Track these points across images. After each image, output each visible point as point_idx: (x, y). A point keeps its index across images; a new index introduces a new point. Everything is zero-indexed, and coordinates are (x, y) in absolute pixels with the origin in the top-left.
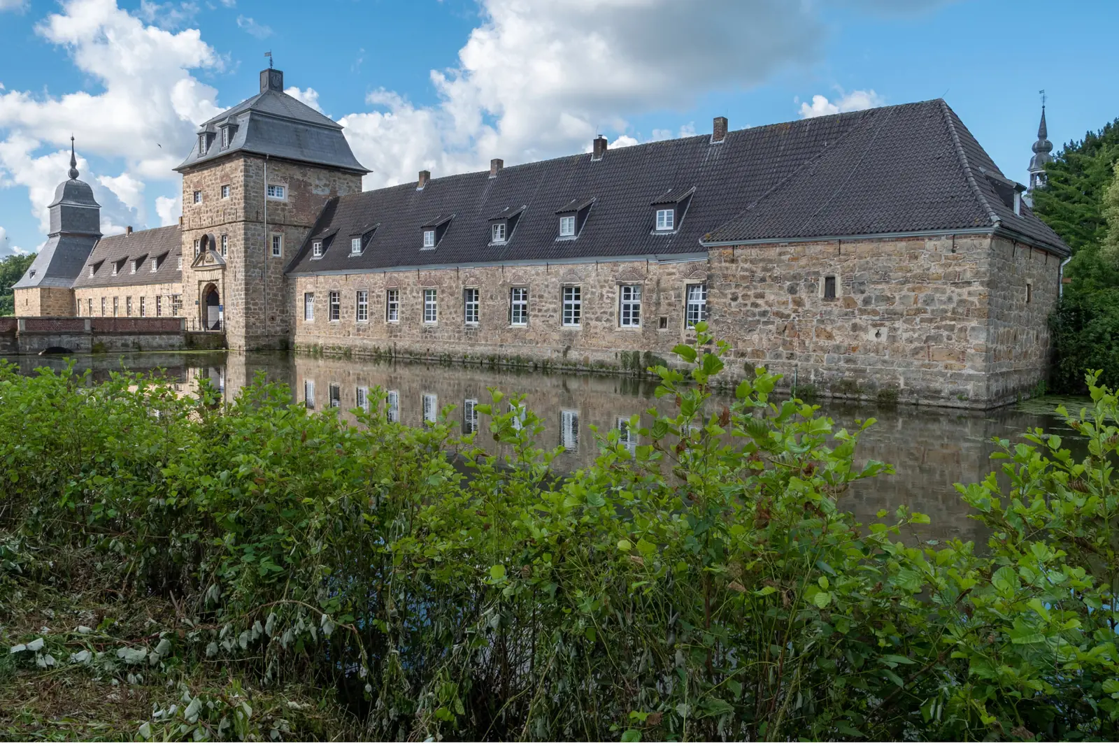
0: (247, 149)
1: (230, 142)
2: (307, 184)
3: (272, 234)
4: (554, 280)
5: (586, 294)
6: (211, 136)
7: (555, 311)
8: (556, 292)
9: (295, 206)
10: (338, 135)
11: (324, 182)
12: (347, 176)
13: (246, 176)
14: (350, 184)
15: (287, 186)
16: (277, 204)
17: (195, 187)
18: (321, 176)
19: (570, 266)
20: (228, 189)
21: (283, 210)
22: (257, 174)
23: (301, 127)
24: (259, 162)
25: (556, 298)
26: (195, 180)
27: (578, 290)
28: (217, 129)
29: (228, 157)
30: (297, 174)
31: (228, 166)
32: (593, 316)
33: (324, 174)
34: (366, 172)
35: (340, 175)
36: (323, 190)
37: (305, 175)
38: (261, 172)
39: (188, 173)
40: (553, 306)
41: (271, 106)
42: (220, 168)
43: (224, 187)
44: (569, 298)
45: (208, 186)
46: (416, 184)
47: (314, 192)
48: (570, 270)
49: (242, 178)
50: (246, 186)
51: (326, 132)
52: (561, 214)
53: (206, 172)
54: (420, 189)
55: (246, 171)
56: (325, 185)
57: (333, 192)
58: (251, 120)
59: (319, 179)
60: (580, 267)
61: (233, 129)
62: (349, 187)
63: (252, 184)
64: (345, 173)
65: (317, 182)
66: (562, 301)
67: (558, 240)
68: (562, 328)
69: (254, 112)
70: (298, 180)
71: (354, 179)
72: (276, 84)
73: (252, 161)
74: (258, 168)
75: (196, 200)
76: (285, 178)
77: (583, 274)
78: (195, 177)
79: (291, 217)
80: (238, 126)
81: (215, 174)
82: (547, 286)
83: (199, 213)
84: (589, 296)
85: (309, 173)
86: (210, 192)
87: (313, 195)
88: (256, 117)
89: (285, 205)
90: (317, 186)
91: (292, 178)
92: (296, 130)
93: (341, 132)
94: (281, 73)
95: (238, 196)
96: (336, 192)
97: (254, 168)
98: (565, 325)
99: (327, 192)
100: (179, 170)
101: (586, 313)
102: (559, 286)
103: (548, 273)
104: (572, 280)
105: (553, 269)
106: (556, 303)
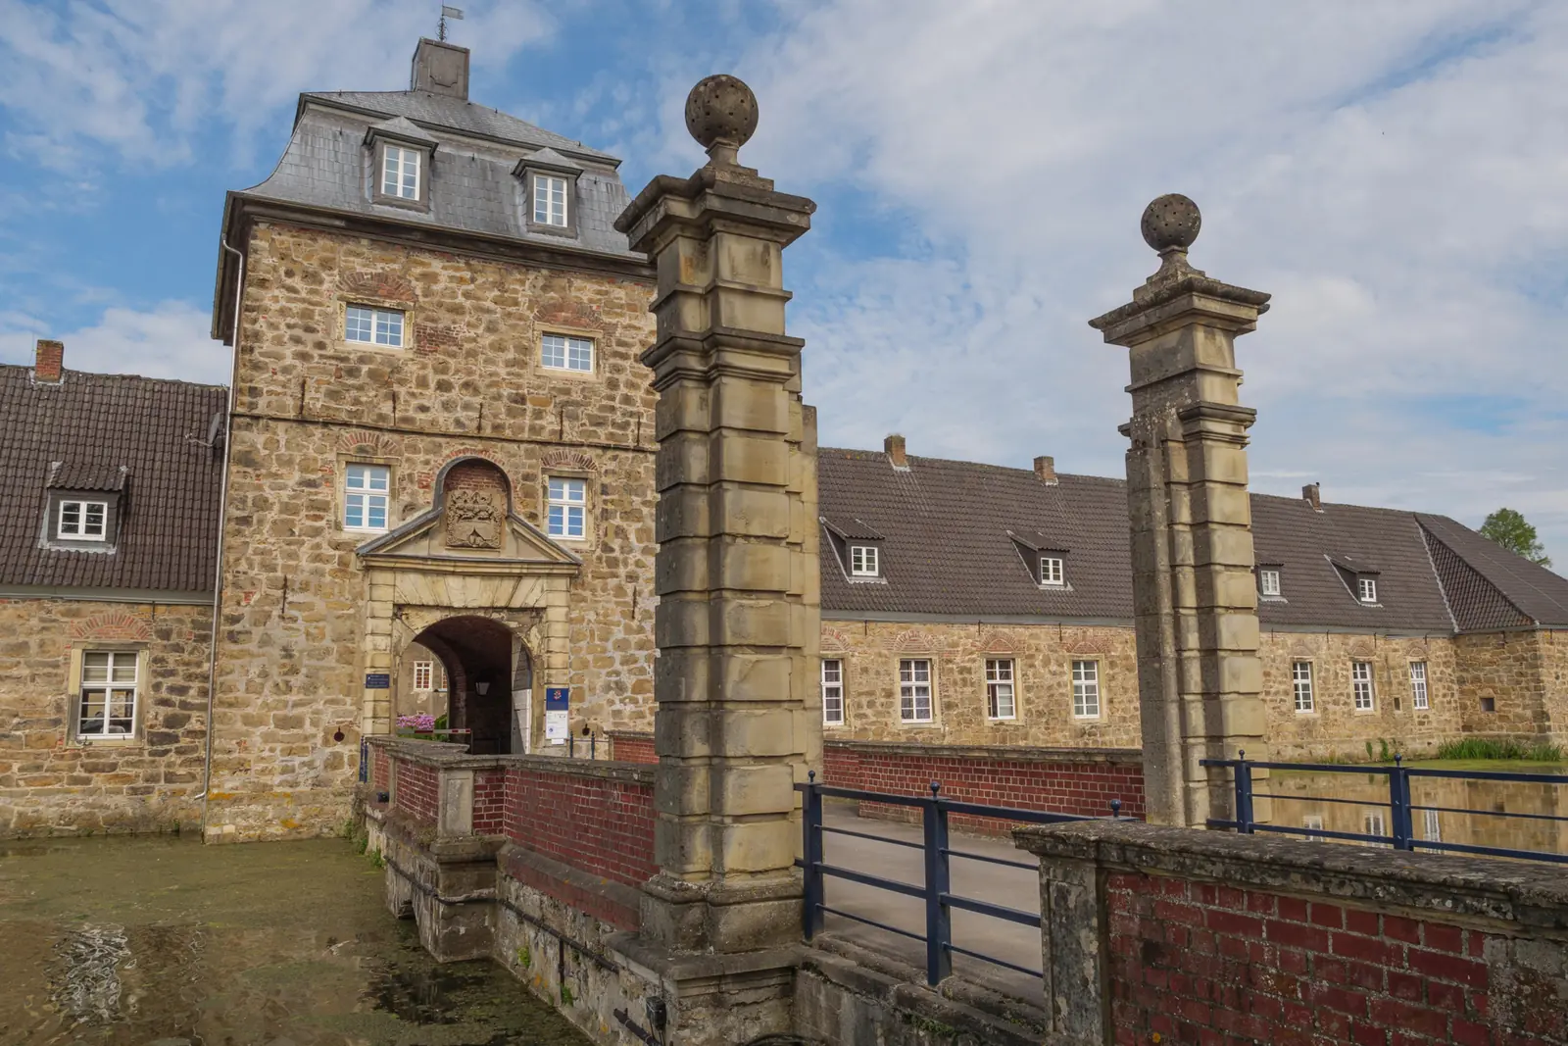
4: (1281, 651)
5: (1320, 671)
7: (1284, 693)
17: (358, 287)
19: (1299, 635)
25: (1286, 676)
26: (358, 266)
31: (584, 287)
32: (1329, 700)
40: (1284, 686)
45: (455, 309)
48: (1299, 641)
53: (437, 265)
60: (1310, 637)
66: (1290, 680)
68: (1293, 716)
77: (1313, 646)
78: (360, 259)
81: (498, 285)
82: (1274, 660)
83: (382, 378)
84: (1323, 674)
86: (465, 331)
98: (1296, 711)
101: (1322, 695)
102: (1288, 660)
103: (1274, 644)
104: (1302, 653)
105: (1280, 637)
106: (1285, 683)
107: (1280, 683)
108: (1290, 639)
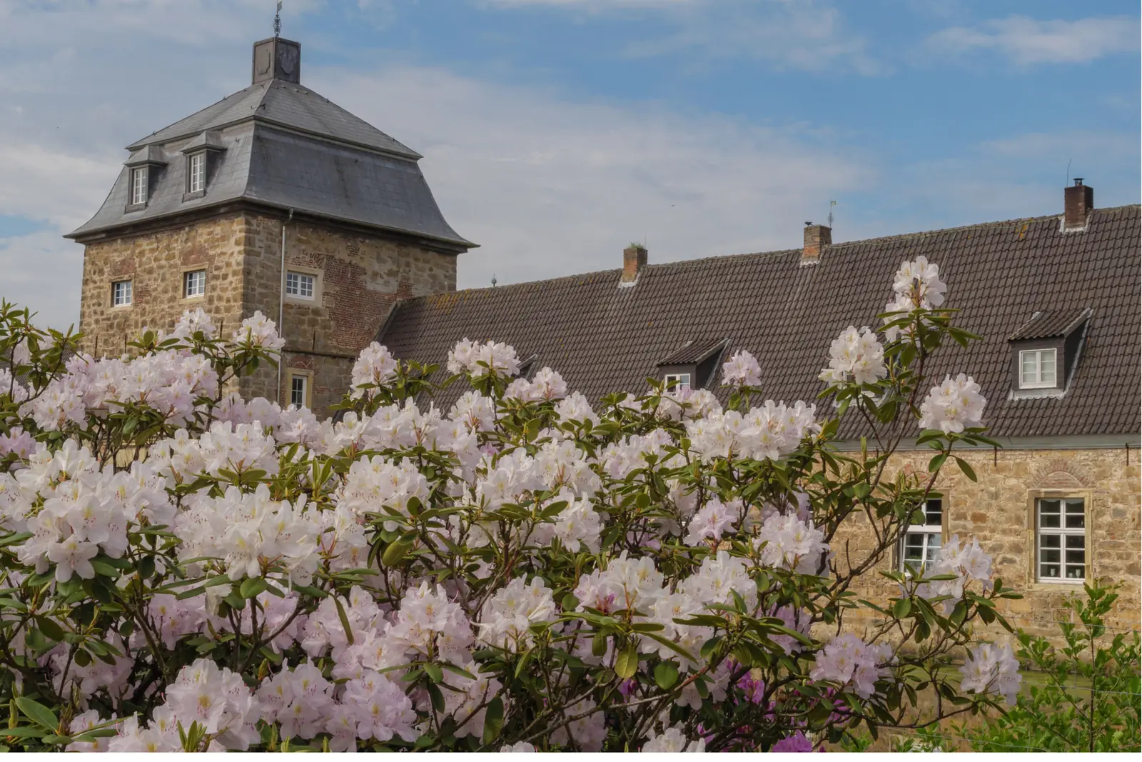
0: (254, 196)
1: (207, 182)
2: (358, 271)
3: (292, 372)
4: (1012, 482)
5: (1100, 514)
6: (157, 170)
7: (1017, 549)
8: (1023, 507)
9: (334, 313)
10: (410, 171)
11: (390, 265)
12: (431, 255)
13: (248, 253)
14: (436, 271)
15: (321, 273)
16: (302, 310)
17: (116, 272)
18: (385, 254)
19: (1056, 455)
20: (198, 279)
21: (313, 323)
22: (269, 250)
23: (346, 154)
24: (272, 224)
25: (1019, 520)
26: (117, 258)
27: (1079, 506)
28: (173, 154)
29: (208, 214)
30: (340, 249)
31: (203, 233)
32: (1119, 563)
33: (389, 250)
34: (464, 247)
35: (417, 252)
36: (387, 283)
37: (354, 252)
38: (275, 245)
39: (99, 242)
40: (1012, 539)
41: (286, 111)
42: (183, 235)
43: (188, 275)
44: (1054, 522)
45: (150, 272)
46: (617, 275)
47: (370, 286)
48: (1056, 462)
49: (241, 258)
50: (247, 273)
51: (389, 165)
52: (1022, 342)
53: (145, 244)
54: (627, 284)
55: (249, 242)
56: (390, 273)
57: (405, 287)
58: (257, 139)
59: (380, 260)
60: (1081, 456)
61: (215, 156)
62: (434, 277)
63: (258, 269)
64: (426, 249)
65: (376, 267)
66: (1035, 528)
67: (1013, 397)
68: (1036, 588)
69: (260, 121)
70: (341, 260)
71: (441, 260)
72: (288, 68)
73: (261, 223)
74: (272, 237)
75: (115, 299)
76: (318, 258)
77: (1090, 472)
78: (117, 253)
79: (327, 336)
80: (224, 150)
81: (168, 248)
82: (995, 496)
83: (122, 327)
84: (1107, 519)
85: (362, 248)
86: (153, 285)
87: (368, 293)
88: (265, 135)
89: (316, 312)
90: (375, 275)
91: (331, 258)
92: (337, 161)
93: (416, 167)
94: (296, 46)
95: (229, 294)
96: (409, 287)
97: (263, 236)
98: (1044, 580)
99: (393, 286)
100: (79, 237)
101: (1101, 555)
102: (1026, 496)
103: (997, 469)
104: (1060, 483)
105: (1010, 459)
106: (1017, 533)
107: (1004, 532)
108: (1035, 462)
